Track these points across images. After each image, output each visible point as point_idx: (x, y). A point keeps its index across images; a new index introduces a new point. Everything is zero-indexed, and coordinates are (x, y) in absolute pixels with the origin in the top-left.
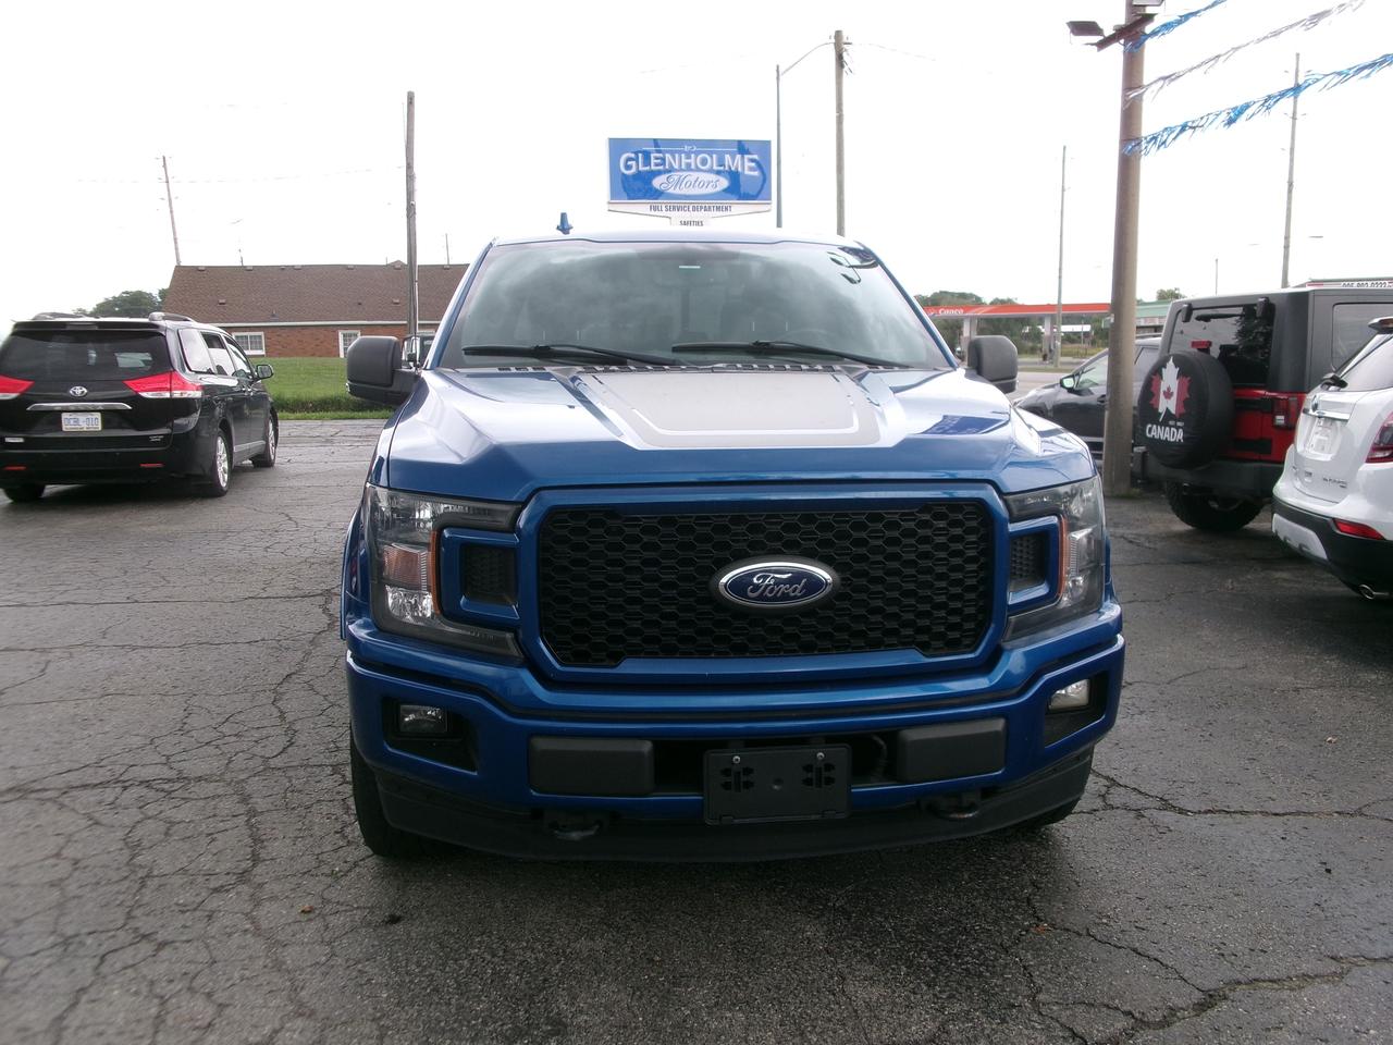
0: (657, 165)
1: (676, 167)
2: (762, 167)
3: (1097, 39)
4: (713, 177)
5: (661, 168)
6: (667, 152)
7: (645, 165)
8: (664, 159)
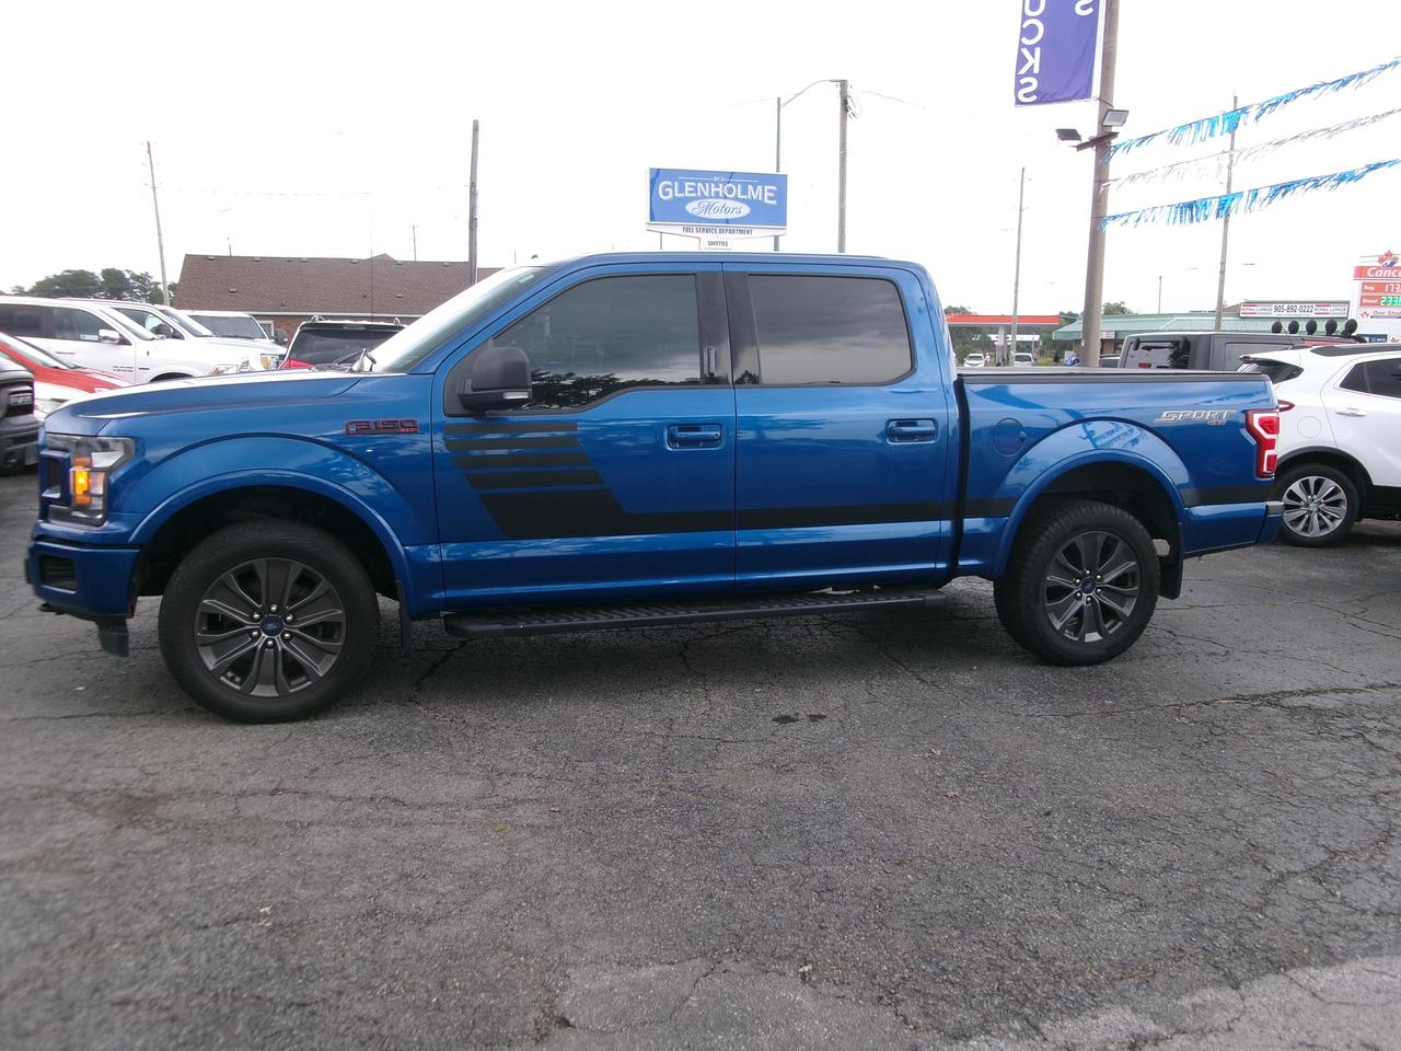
0: (690, 192)
1: (706, 194)
2: (781, 195)
3: (1077, 143)
4: (739, 205)
5: (694, 195)
6: (699, 181)
7: (680, 192)
8: (696, 188)
